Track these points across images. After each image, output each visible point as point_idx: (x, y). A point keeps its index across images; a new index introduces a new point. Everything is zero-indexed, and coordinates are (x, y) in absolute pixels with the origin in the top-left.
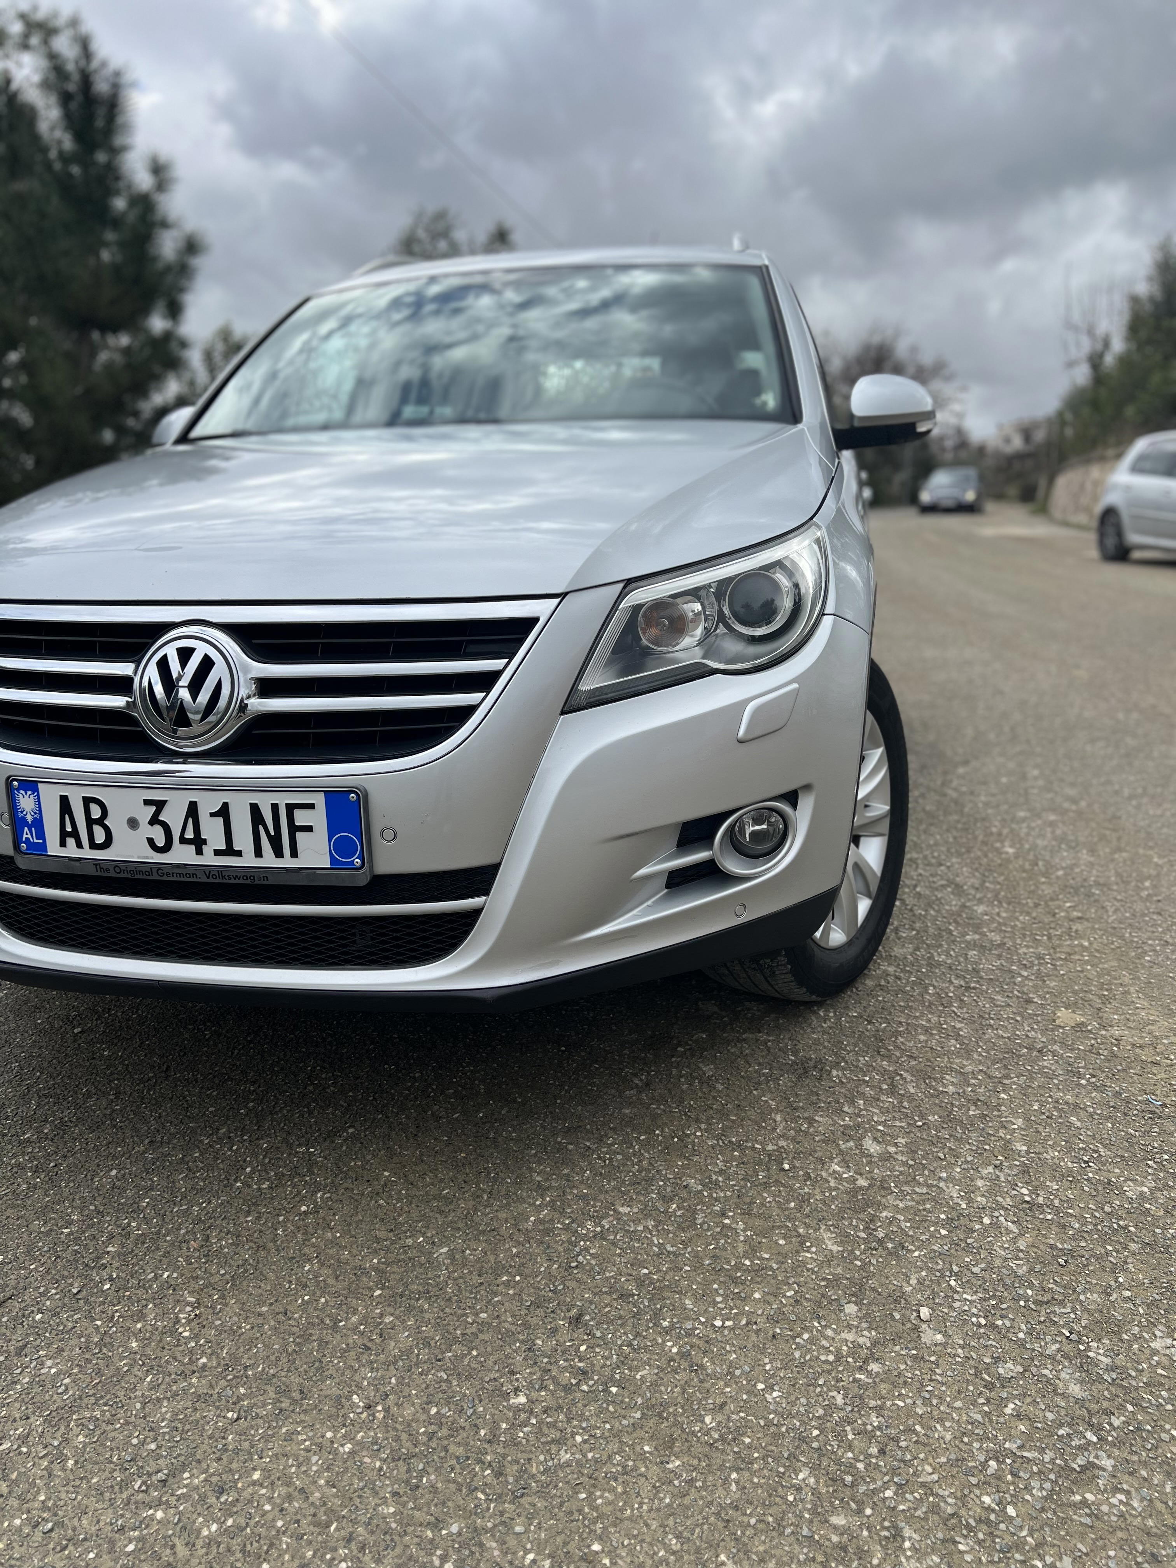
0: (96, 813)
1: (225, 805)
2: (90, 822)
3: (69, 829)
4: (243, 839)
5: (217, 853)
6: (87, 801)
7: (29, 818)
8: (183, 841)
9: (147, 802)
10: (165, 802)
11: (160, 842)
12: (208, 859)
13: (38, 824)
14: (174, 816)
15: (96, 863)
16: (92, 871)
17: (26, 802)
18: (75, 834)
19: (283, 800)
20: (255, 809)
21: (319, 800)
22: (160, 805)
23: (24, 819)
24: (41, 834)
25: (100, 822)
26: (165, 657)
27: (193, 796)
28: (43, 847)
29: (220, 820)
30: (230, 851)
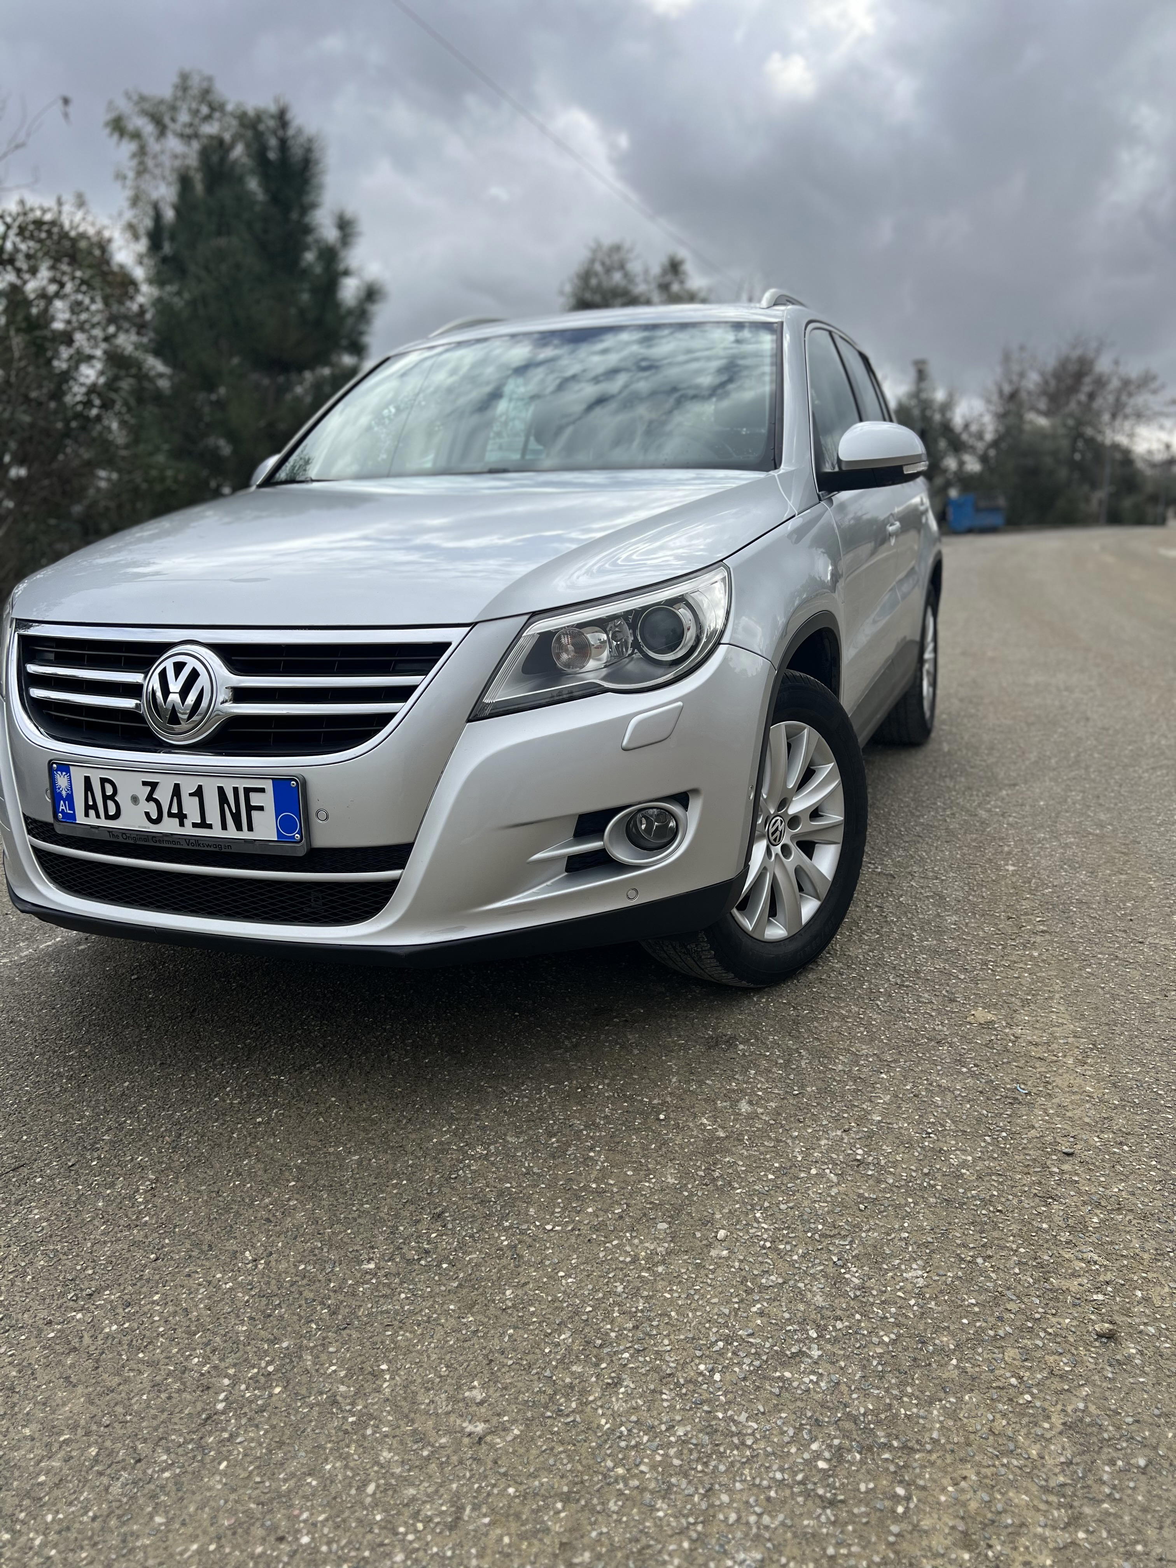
0: (109, 791)
1: (200, 787)
2: (105, 798)
3: (91, 803)
4: (213, 816)
5: (195, 825)
6: (103, 781)
7: (64, 793)
8: (170, 815)
9: (145, 783)
10: (157, 783)
11: (154, 816)
12: (188, 830)
13: (70, 798)
14: (164, 795)
15: (110, 831)
16: (106, 837)
17: (62, 781)
18: (95, 807)
19: (242, 784)
20: (221, 790)
21: (268, 785)
22: (154, 786)
23: (60, 794)
24: (72, 807)
25: (112, 798)
26: (164, 670)
27: (178, 780)
28: (73, 816)
29: (197, 799)
30: (204, 824)
